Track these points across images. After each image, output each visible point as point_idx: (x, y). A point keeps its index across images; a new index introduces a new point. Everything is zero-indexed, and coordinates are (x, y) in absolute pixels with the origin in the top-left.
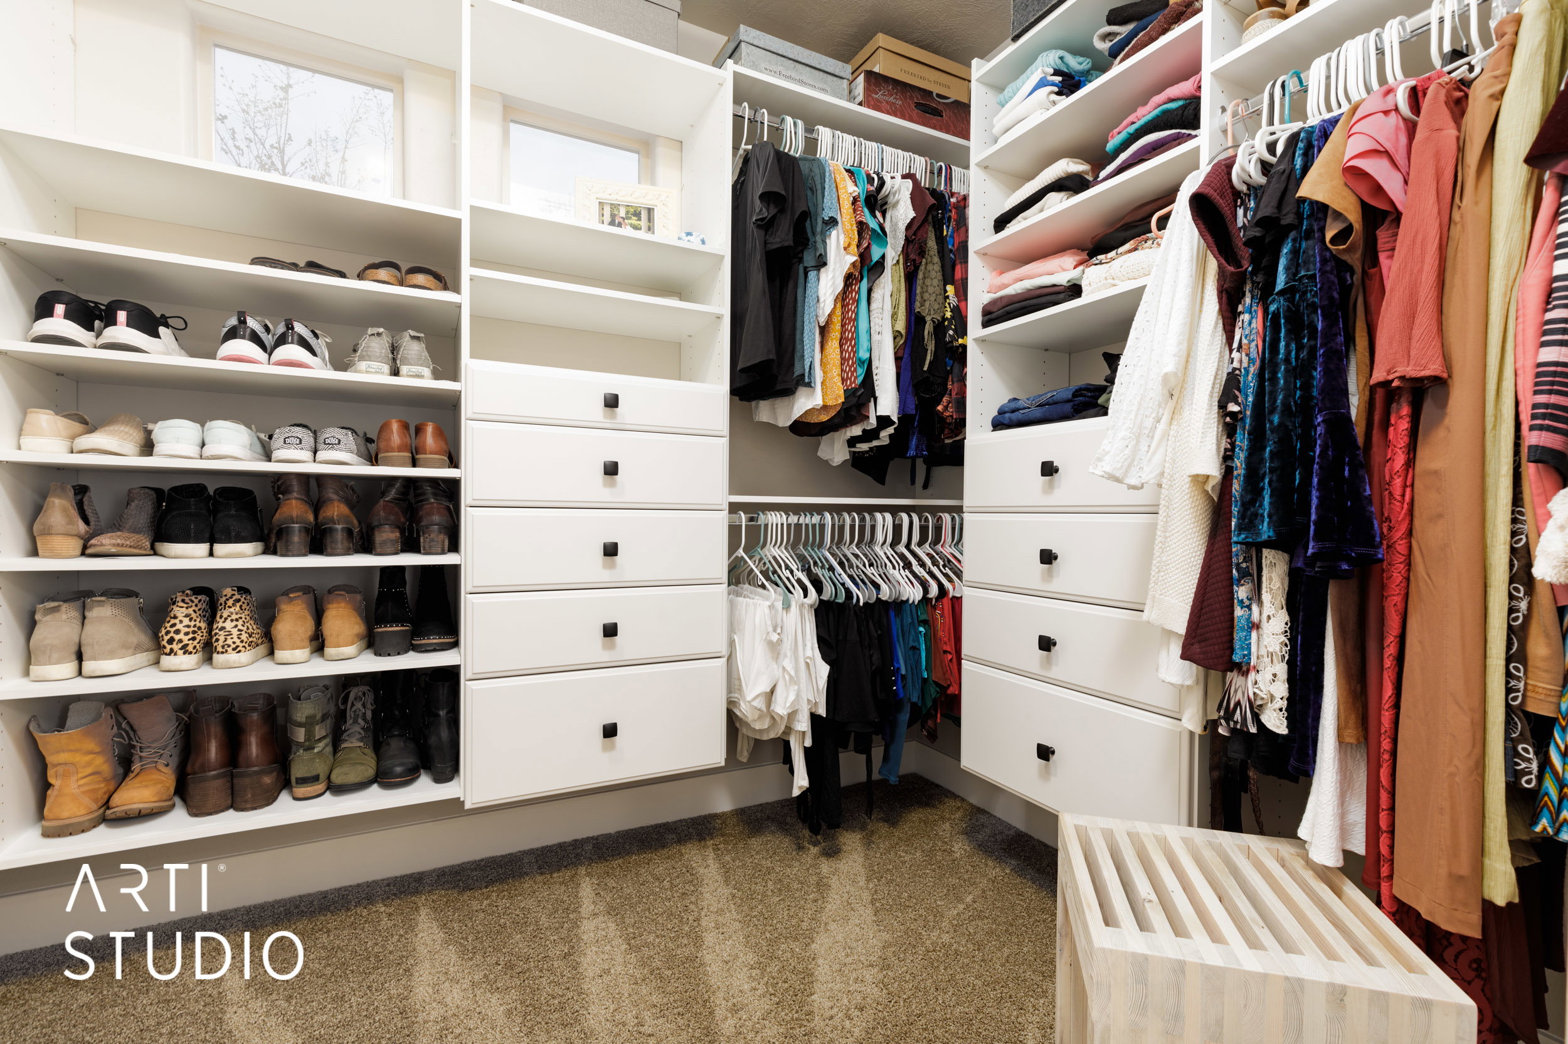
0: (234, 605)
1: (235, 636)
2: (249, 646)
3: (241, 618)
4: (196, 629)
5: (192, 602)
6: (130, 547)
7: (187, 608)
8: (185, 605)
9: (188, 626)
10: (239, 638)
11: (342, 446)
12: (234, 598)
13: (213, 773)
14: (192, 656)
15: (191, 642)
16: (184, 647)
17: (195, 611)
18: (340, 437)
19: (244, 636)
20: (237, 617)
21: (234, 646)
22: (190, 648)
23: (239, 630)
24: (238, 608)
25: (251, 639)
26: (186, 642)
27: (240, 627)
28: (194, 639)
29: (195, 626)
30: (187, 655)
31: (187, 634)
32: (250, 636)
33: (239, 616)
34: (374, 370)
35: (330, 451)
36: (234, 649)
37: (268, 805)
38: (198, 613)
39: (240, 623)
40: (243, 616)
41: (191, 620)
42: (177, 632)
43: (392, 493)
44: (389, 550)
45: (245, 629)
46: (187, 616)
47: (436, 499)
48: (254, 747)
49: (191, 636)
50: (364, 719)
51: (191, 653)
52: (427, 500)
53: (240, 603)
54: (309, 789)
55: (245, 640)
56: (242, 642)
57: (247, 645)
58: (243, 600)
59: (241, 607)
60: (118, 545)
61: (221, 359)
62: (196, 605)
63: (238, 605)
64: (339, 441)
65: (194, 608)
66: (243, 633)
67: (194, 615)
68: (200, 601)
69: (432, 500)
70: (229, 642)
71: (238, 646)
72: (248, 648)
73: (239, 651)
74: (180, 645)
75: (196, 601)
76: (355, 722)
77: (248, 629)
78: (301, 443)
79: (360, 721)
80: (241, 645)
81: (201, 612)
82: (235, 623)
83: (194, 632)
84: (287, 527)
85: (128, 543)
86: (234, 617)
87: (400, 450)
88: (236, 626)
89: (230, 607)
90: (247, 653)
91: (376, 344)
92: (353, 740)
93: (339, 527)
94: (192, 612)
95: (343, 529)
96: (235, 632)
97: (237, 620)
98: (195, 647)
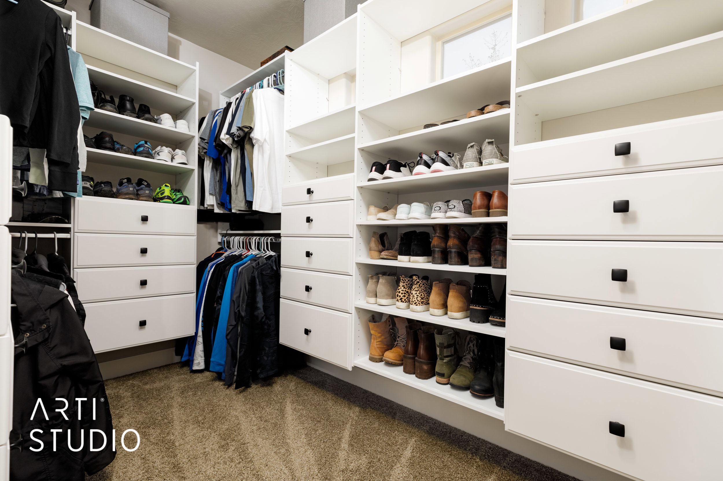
0: (417, 284)
1: (415, 298)
2: (422, 303)
3: (419, 290)
4: (405, 292)
5: (405, 280)
6: (391, 256)
7: (403, 283)
8: (403, 282)
9: (403, 291)
10: (417, 299)
11: (455, 209)
12: (417, 281)
13: (409, 356)
14: (404, 303)
15: (403, 297)
16: (401, 299)
17: (406, 284)
18: (455, 204)
19: (419, 299)
20: (417, 289)
21: (415, 302)
22: (403, 300)
23: (417, 296)
24: (418, 286)
25: (423, 300)
26: (402, 297)
27: (418, 294)
28: (404, 296)
29: (405, 291)
30: (402, 303)
31: (402, 294)
32: (422, 299)
33: (418, 289)
34: (468, 167)
35: (450, 212)
36: (415, 304)
37: (427, 379)
38: (408, 285)
39: (418, 292)
40: (420, 289)
41: (404, 288)
42: (399, 292)
43: (478, 233)
44: (475, 264)
45: (420, 295)
46: (403, 286)
47: (499, 235)
48: (422, 351)
49: (403, 295)
50: (474, 353)
51: (403, 302)
52: (495, 236)
53: (419, 283)
54: (440, 379)
55: (419, 300)
56: (418, 301)
57: (420, 303)
58: (420, 282)
59: (419, 285)
60: (386, 255)
61: (414, 175)
62: (407, 282)
63: (418, 284)
64: (455, 206)
65: (406, 283)
66: (419, 297)
67: (406, 286)
68: (409, 280)
69: (497, 236)
70: (413, 300)
71: (416, 303)
72: (421, 304)
73: (417, 305)
74: (400, 298)
75: (407, 280)
76: (469, 353)
77: (421, 295)
78: (440, 209)
79: (471, 353)
80: (418, 302)
81: (409, 285)
82: (416, 292)
83: (405, 293)
84: (434, 250)
85: (390, 254)
86: (416, 289)
87: (480, 208)
88: (416, 293)
89: (415, 285)
90: (420, 306)
91: (471, 153)
92: (466, 362)
93: (453, 250)
94: (405, 285)
95: (455, 252)
96: (415, 296)
97: (417, 291)
98: (405, 300)
